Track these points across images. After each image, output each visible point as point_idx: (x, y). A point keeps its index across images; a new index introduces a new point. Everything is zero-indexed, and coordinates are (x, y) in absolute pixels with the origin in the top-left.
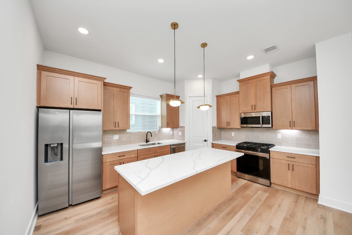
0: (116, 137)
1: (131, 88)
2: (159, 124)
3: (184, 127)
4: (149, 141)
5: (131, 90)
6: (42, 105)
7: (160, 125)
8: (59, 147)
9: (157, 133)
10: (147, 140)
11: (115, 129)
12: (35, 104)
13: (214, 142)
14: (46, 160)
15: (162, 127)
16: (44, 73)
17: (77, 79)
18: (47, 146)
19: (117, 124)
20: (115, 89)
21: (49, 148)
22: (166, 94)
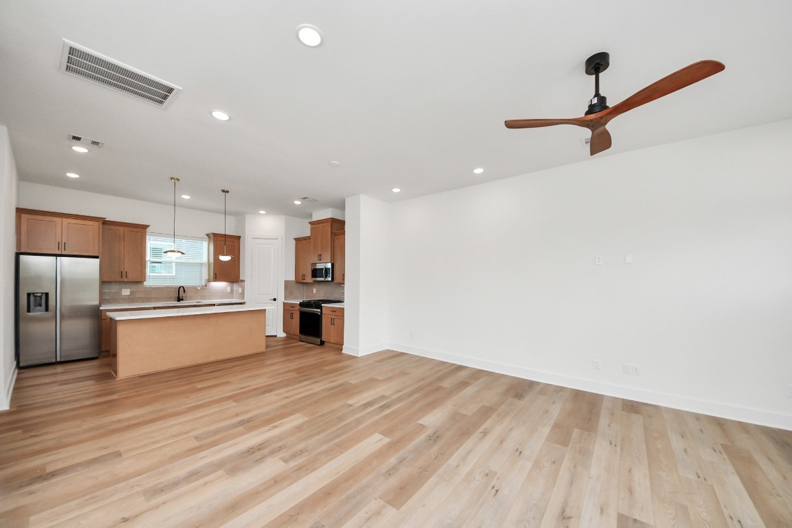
0: (126, 292)
1: (148, 226)
2: (205, 276)
3: (244, 281)
4: (182, 300)
5: (148, 230)
6: (22, 251)
7: (207, 278)
8: (44, 297)
9: (199, 288)
10: (179, 297)
11: (122, 280)
12: (13, 251)
13: (286, 302)
14: (29, 310)
15: (209, 281)
16: (24, 217)
17: (66, 221)
18: (29, 295)
19: (124, 274)
20: (122, 229)
21: (32, 298)
22: (213, 234)
